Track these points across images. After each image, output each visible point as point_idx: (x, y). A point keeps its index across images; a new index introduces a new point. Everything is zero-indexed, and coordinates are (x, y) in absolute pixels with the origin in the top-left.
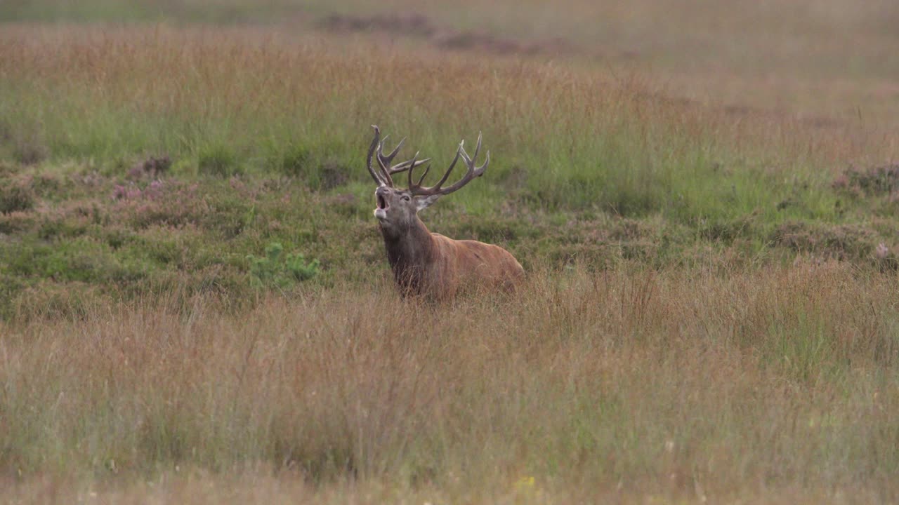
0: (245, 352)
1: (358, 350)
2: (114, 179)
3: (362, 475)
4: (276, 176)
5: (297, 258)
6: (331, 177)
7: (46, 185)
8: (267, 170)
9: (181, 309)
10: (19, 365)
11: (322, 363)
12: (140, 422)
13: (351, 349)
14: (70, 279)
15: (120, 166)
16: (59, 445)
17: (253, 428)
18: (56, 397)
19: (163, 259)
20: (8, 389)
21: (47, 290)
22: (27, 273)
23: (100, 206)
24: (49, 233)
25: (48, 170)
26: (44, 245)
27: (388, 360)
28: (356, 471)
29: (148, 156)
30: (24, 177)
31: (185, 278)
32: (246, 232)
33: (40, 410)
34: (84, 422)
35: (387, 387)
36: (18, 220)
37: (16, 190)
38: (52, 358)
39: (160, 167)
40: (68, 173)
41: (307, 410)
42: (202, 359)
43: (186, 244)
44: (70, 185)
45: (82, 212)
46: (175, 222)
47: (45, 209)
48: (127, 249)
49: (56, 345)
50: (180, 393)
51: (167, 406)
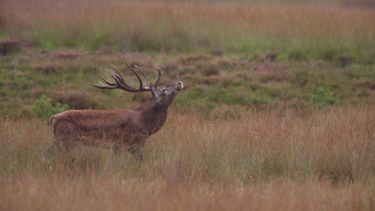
0: (307, 132)
1: (354, 130)
2: (253, 62)
3: (355, 181)
4: (321, 61)
5: (330, 95)
6: (344, 62)
7: (225, 65)
8: (317, 59)
9: (281, 115)
10: (212, 136)
11: (339, 135)
12: (263, 160)
13: (351, 130)
14: (234, 103)
15: (256, 57)
16: (228, 169)
17: (310, 162)
18: (228, 150)
19: (273, 95)
20: (207, 146)
21: (225, 108)
22: (217, 101)
23: (247, 73)
24: (226, 84)
25: (226, 58)
26: (224, 90)
27: (367, 134)
28: (353, 180)
29: (268, 52)
30: (215, 61)
31: (283, 103)
32: (309, 84)
33: (221, 155)
34: (239, 160)
35: (366, 145)
36: (213, 79)
37: (212, 67)
38: (226, 133)
39: (273, 57)
40: (234, 60)
41: (333, 154)
42: (289, 134)
43: (283, 89)
44: (235, 65)
45: (239, 76)
46: (279, 80)
47: (224, 74)
48: (258, 91)
49: (228, 129)
50: (280, 148)
51: (274, 153)
